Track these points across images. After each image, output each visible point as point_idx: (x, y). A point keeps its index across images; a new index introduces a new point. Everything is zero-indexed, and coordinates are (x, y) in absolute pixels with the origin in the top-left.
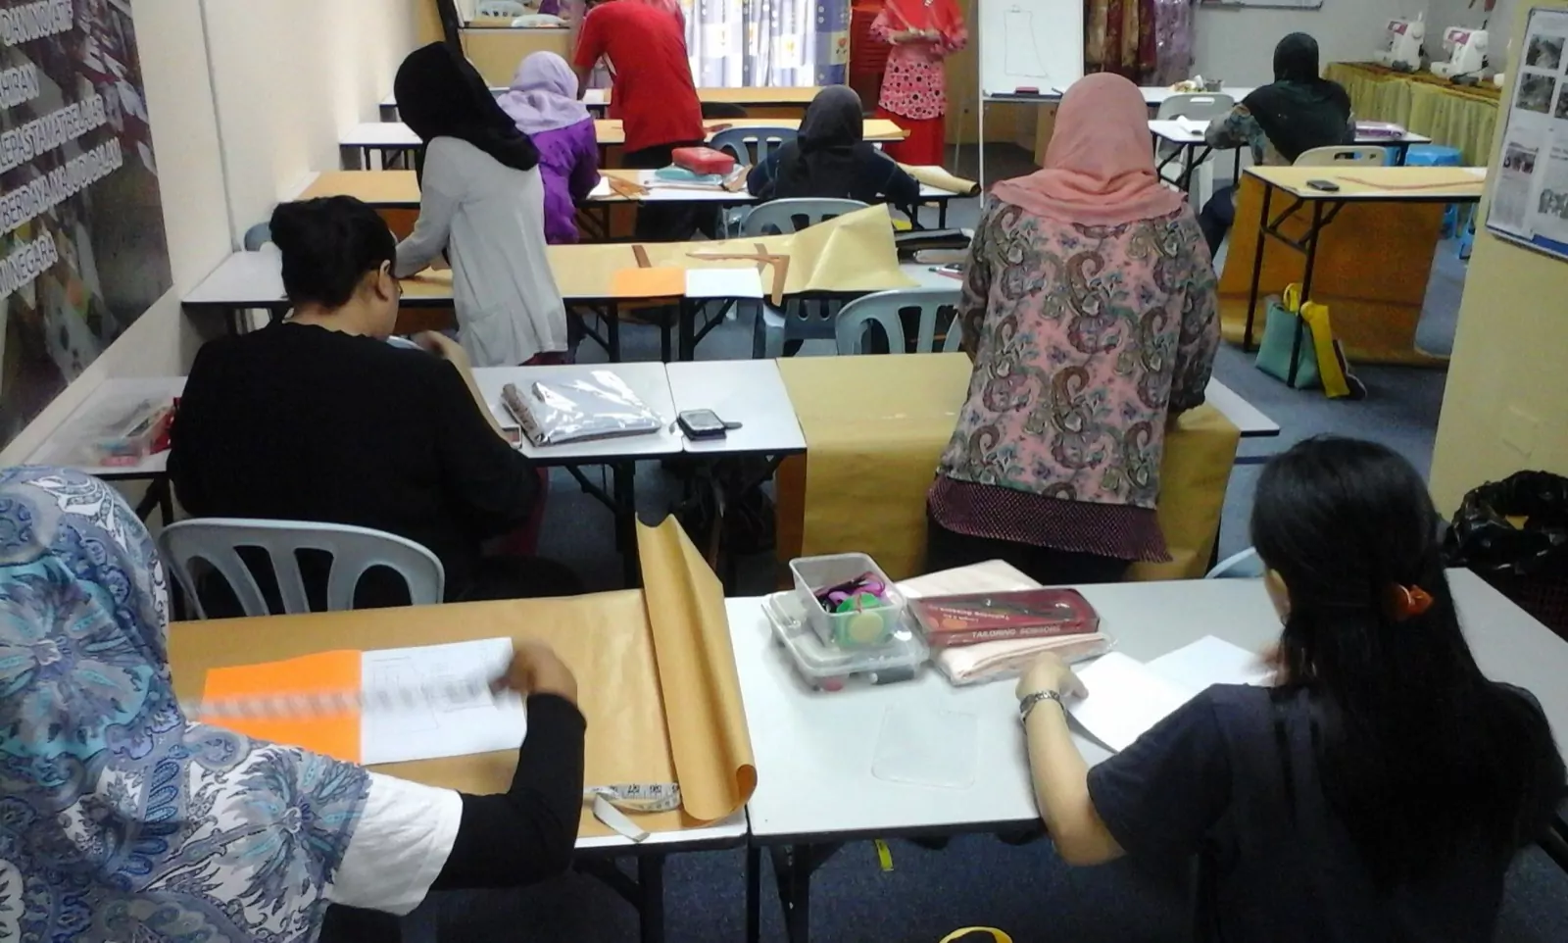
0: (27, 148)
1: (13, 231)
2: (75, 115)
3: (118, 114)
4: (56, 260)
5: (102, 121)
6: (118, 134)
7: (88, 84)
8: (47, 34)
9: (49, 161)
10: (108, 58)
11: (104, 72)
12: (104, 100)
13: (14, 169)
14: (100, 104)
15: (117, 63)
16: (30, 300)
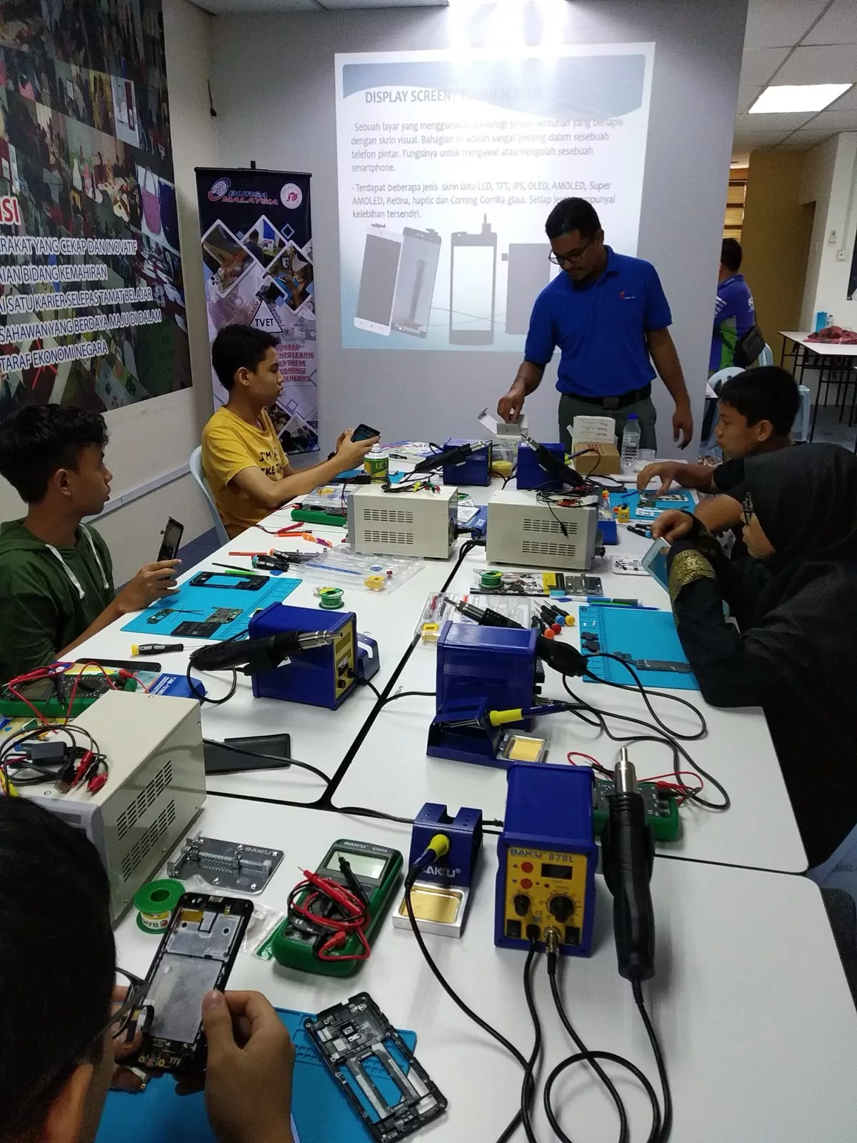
0: (96, 300)
1: (80, 334)
2: (131, 293)
3: (163, 298)
4: (107, 353)
5: (151, 299)
6: (161, 308)
7: (144, 282)
8: (118, 254)
9: (109, 310)
10: (159, 272)
11: (155, 278)
12: (154, 291)
13: (85, 308)
14: (151, 291)
15: (165, 276)
16: (88, 366)
